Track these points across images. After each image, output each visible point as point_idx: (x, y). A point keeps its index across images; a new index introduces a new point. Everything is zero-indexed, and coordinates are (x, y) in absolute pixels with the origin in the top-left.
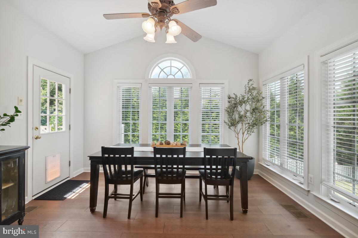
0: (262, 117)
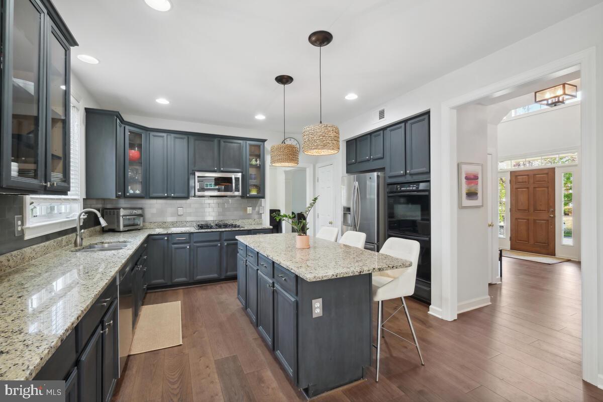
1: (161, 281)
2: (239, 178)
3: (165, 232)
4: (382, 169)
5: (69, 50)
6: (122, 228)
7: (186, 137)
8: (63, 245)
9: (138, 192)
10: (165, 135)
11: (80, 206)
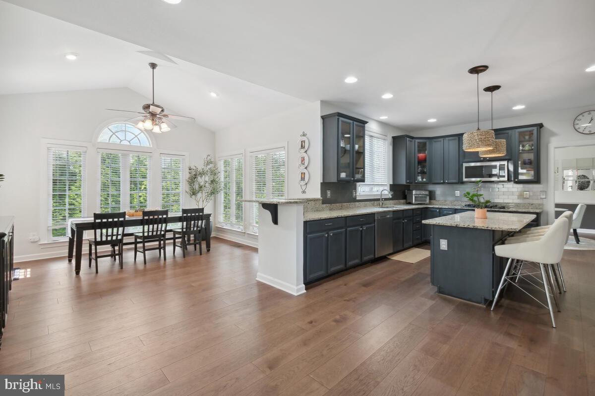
0: (218, 187)
2: (504, 165)
3: (437, 207)
5: (364, 126)
6: (414, 202)
7: (457, 137)
8: (375, 205)
9: (425, 180)
10: (442, 139)
11: (388, 188)
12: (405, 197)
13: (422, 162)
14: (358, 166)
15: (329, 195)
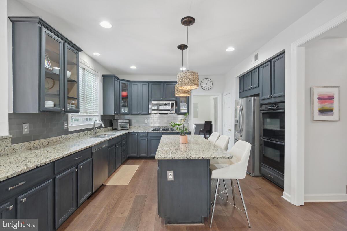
1: (135, 155)
2: (174, 103)
3: (136, 131)
4: (258, 95)
5: (78, 54)
6: (119, 128)
7: (148, 83)
8: (88, 134)
9: (126, 112)
10: (138, 83)
11: (99, 118)
12: (111, 125)
13: (124, 98)
14: (70, 95)
15: (26, 130)
